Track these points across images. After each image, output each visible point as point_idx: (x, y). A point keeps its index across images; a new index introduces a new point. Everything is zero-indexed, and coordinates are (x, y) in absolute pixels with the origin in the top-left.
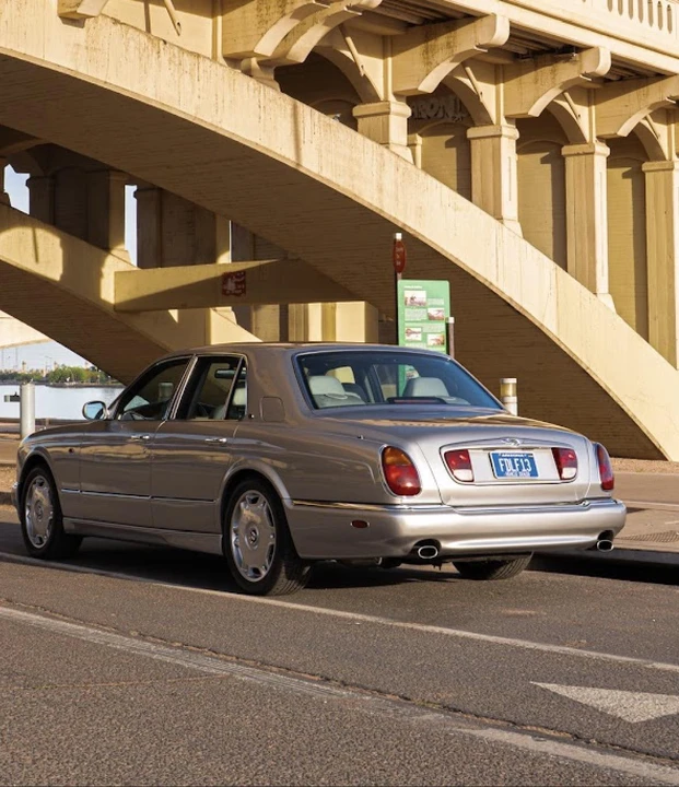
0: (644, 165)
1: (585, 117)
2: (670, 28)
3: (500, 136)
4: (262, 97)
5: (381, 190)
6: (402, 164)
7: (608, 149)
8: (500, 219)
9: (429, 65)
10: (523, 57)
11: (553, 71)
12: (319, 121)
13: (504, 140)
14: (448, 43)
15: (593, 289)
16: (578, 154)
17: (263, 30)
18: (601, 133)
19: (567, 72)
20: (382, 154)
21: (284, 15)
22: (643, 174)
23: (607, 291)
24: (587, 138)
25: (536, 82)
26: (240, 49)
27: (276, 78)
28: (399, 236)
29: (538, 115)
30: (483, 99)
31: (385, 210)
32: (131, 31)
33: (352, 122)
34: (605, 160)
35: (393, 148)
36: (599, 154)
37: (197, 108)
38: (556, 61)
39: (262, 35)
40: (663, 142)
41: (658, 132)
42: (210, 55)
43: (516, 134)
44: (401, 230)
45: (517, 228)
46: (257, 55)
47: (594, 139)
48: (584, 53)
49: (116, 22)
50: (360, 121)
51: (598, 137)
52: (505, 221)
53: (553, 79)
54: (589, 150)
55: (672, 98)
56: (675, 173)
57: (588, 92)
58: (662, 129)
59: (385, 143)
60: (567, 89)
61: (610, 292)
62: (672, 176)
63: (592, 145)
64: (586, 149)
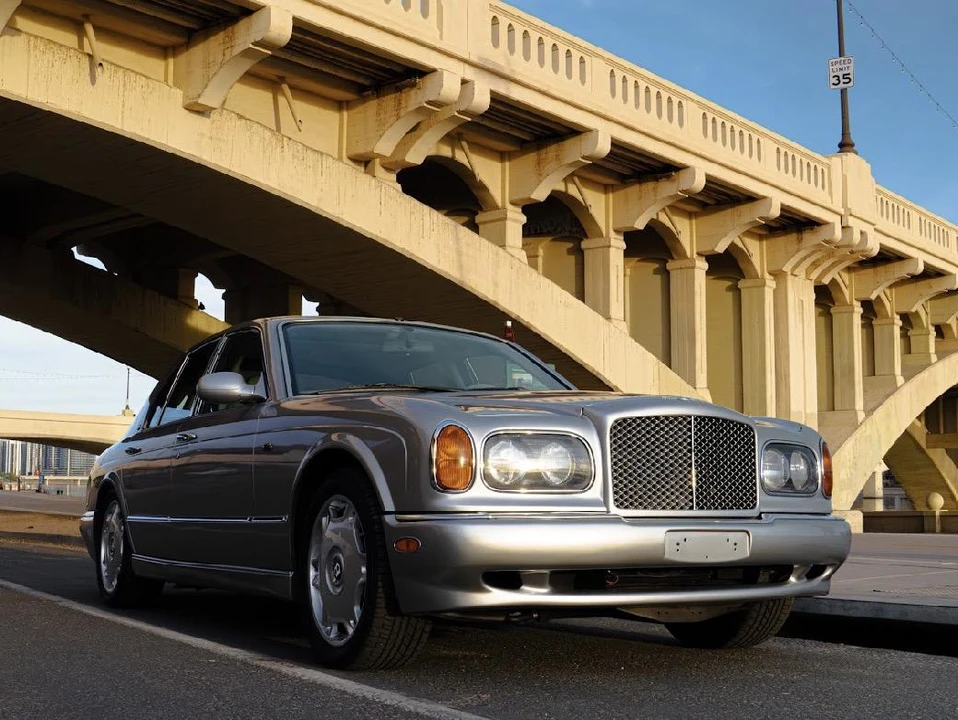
0: (739, 283)
1: (685, 231)
3: (609, 246)
4: (383, 194)
5: (496, 285)
6: (516, 262)
7: (707, 264)
8: (608, 318)
9: (540, 176)
10: (629, 177)
11: (655, 189)
12: (438, 220)
13: (612, 251)
14: (557, 156)
15: (692, 384)
16: (681, 268)
17: (381, 132)
18: (700, 251)
19: (668, 189)
20: (497, 254)
21: (398, 117)
22: (740, 290)
23: (706, 386)
24: (688, 254)
25: (640, 199)
26: (361, 150)
27: (399, 180)
28: (509, 324)
29: (642, 228)
30: (593, 211)
32: (255, 126)
33: (474, 227)
34: (704, 273)
35: (508, 249)
36: (699, 268)
37: (320, 200)
38: (657, 180)
39: (381, 137)
40: (756, 260)
41: (751, 251)
42: (336, 156)
43: (624, 246)
44: (511, 319)
45: (624, 327)
46: (379, 156)
47: (695, 256)
48: (681, 172)
49: (241, 117)
50: (481, 227)
51: (698, 254)
52: (613, 321)
53: (655, 196)
54: (690, 265)
55: (761, 218)
56: (766, 289)
57: (690, 215)
58: (755, 250)
59: (503, 246)
60: (668, 206)
61: (708, 388)
62: (763, 291)
63: (693, 260)
64: (688, 263)
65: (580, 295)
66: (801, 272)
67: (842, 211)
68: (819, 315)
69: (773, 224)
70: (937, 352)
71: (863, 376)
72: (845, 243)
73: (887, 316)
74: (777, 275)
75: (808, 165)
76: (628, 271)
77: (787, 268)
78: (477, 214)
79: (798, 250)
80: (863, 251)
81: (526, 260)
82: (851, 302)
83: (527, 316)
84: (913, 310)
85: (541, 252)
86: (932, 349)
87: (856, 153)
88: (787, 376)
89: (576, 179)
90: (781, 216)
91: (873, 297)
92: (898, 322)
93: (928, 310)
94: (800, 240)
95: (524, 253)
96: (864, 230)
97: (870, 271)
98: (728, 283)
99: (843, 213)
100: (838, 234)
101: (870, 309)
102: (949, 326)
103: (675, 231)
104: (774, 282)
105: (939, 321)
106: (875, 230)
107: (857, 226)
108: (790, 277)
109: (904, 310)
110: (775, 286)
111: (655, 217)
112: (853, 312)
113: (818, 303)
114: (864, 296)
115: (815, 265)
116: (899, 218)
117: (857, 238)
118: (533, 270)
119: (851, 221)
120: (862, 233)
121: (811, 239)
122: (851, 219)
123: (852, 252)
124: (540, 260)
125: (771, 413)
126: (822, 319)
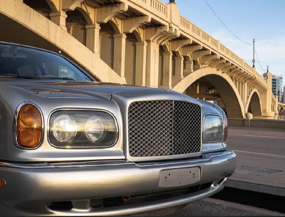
0: (136, 43)
1: (120, 25)
2: (145, 2)
4: (16, 3)
5: (56, 38)
6: (63, 31)
7: (126, 36)
8: (94, 52)
9: (73, 1)
10: (103, 5)
11: (111, 10)
12: (36, 14)
13: (96, 29)
15: (120, 75)
16: (118, 37)
18: (124, 31)
19: (116, 10)
20: (57, 28)
22: (136, 45)
23: (124, 76)
24: (121, 32)
25: (106, 13)
28: (60, 52)
29: (106, 23)
30: (90, 15)
31: (57, 45)
33: (49, 18)
34: (125, 39)
35: (60, 26)
36: (124, 37)
38: (112, 6)
40: (142, 36)
41: (140, 33)
43: (100, 28)
44: (60, 50)
45: (99, 55)
47: (123, 33)
48: (120, 4)
50: (51, 18)
51: (124, 33)
52: (95, 53)
53: (111, 11)
54: (121, 36)
55: (145, 22)
56: (144, 45)
57: (121, 19)
58: (142, 33)
59: (59, 25)
60: (115, 16)
61: (125, 76)
62: (143, 46)
63: (122, 34)
64: (120, 35)
65: (85, 44)
66: (155, 40)
67: (170, 22)
68: (160, 55)
69: (148, 25)
70: (193, 69)
71: (172, 75)
72: (170, 32)
73: (180, 57)
74: (148, 41)
75: (160, 6)
76: (100, 37)
77: (151, 39)
78: (50, 13)
79: (155, 34)
80: (175, 35)
81: (66, 31)
82: (169, 51)
83: (66, 50)
84: (187, 55)
85: (72, 29)
86: (192, 68)
87: (175, 4)
88: (149, 74)
89: (84, 3)
90: (151, 22)
91: (176, 50)
92: (183, 59)
93: (192, 55)
94: (156, 30)
95: (66, 28)
96: (176, 29)
97: (176, 42)
98: (132, 43)
99: (170, 23)
100: (168, 29)
101: (175, 54)
102: (197, 61)
103: (117, 25)
104: (147, 44)
105: (194, 59)
106: (179, 29)
107: (174, 27)
108: (152, 42)
109: (185, 55)
110: (147, 45)
111: (110, 19)
112: (170, 55)
113: (160, 52)
114: (173, 50)
115: (160, 39)
116: (186, 26)
117: (174, 31)
118: (69, 34)
119: (172, 26)
120: (175, 29)
121: (159, 31)
122: (172, 25)
123: (172, 36)
124: (71, 31)
125: (144, 85)
126: (160, 56)
